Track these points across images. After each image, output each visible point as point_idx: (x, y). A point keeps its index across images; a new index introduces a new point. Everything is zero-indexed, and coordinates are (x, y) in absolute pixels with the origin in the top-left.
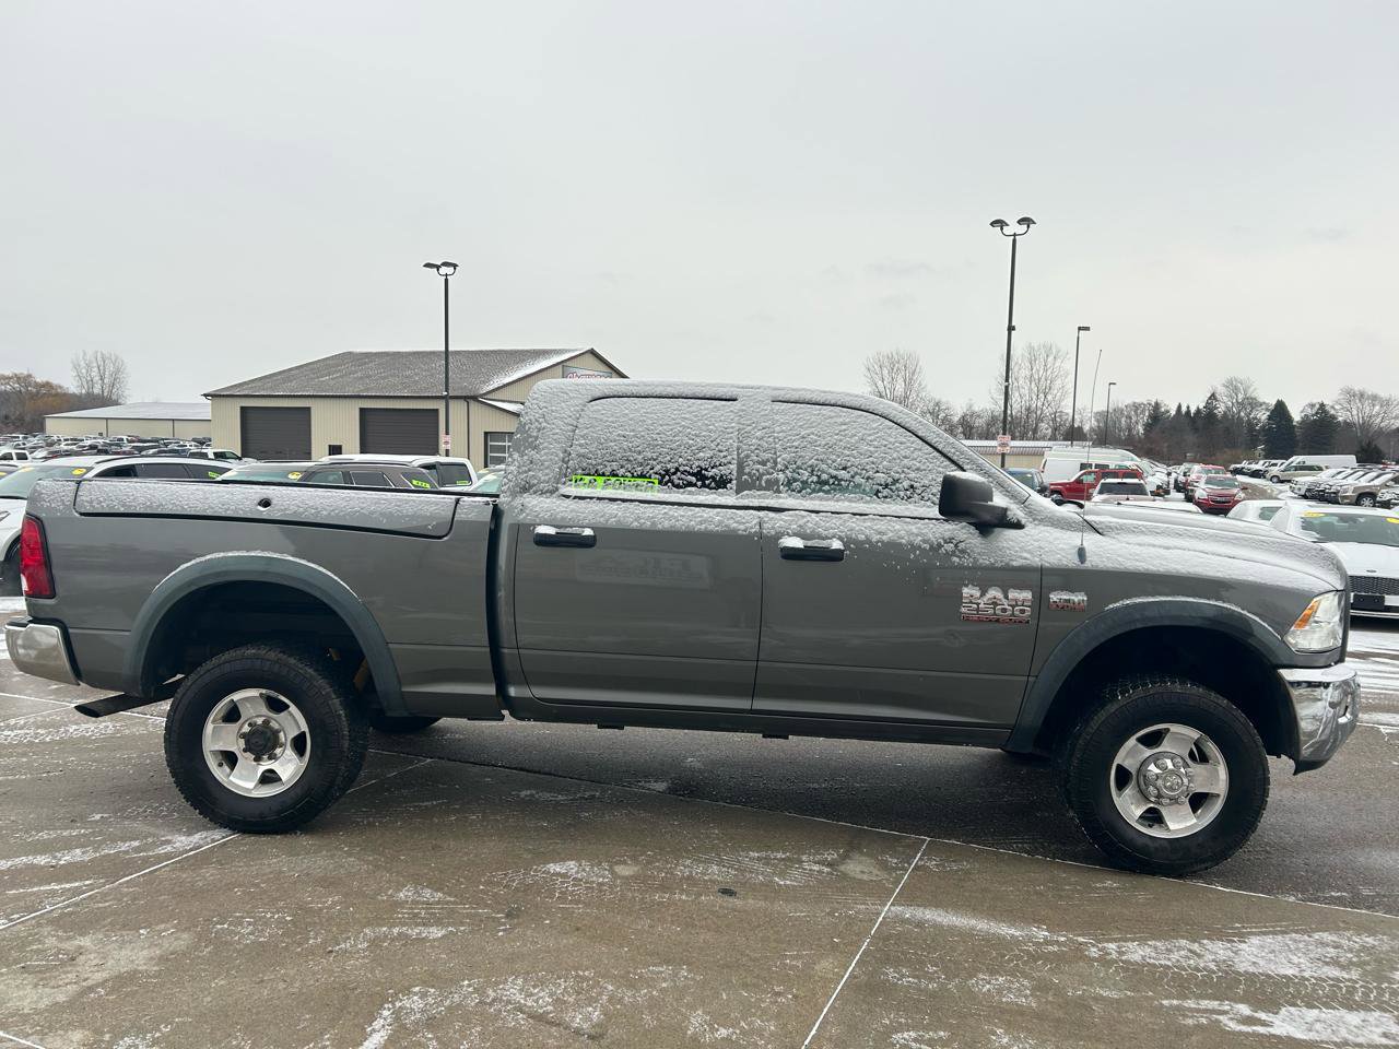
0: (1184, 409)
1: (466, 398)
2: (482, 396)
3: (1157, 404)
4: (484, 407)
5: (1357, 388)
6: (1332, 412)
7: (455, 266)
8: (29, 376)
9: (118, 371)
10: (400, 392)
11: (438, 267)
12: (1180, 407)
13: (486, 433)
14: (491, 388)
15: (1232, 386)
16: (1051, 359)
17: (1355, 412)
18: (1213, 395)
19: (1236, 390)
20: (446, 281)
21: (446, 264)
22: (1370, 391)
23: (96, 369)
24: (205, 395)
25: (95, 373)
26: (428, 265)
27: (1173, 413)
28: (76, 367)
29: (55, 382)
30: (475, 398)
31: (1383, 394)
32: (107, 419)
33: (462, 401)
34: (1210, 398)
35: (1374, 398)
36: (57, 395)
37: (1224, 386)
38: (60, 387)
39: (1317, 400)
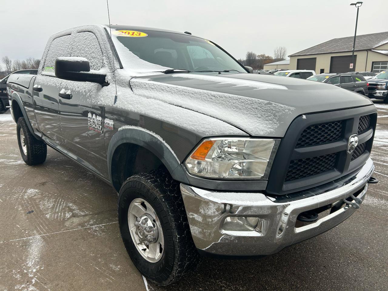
1: (367, 50)
2: (373, 49)
4: (373, 53)
7: (361, 3)
8: (264, 55)
9: (285, 52)
10: (345, 50)
11: (355, 4)
13: (373, 62)
14: (378, 46)
20: (358, 9)
21: (358, 3)
23: (279, 52)
24: (289, 56)
25: (279, 53)
26: (352, 4)
28: (275, 51)
29: (270, 56)
30: (370, 50)
32: (277, 65)
33: (366, 51)
36: (270, 59)
38: (271, 57)
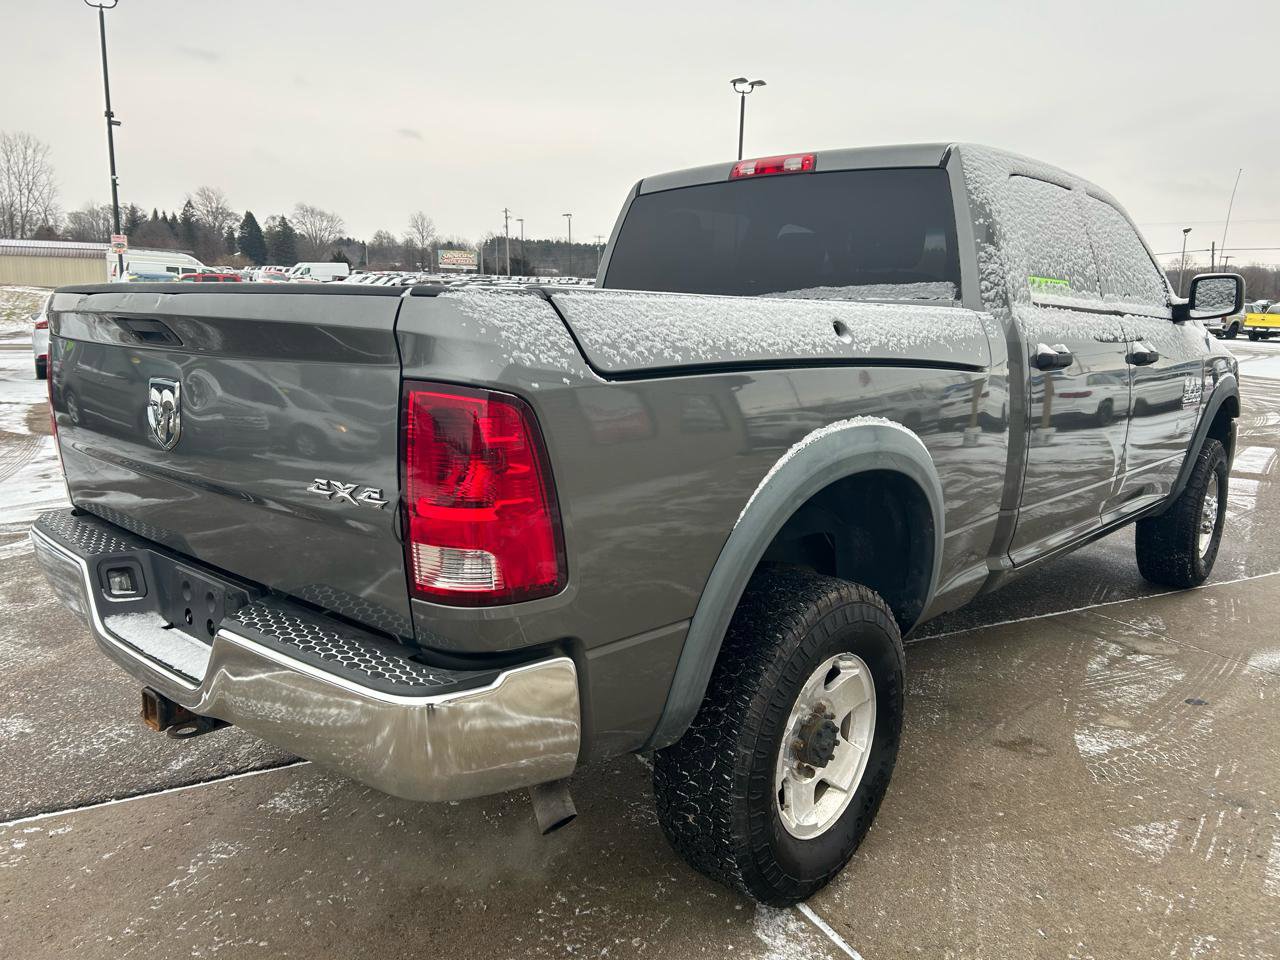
0: (160, 215)
3: (133, 207)
5: (309, 205)
6: (290, 225)
12: (156, 212)
15: (205, 194)
16: (30, 152)
17: (309, 226)
18: (189, 202)
19: (209, 199)
22: (319, 207)
27: (150, 217)
31: (329, 212)
34: (186, 205)
35: (322, 214)
37: (198, 194)
39: (279, 213)
